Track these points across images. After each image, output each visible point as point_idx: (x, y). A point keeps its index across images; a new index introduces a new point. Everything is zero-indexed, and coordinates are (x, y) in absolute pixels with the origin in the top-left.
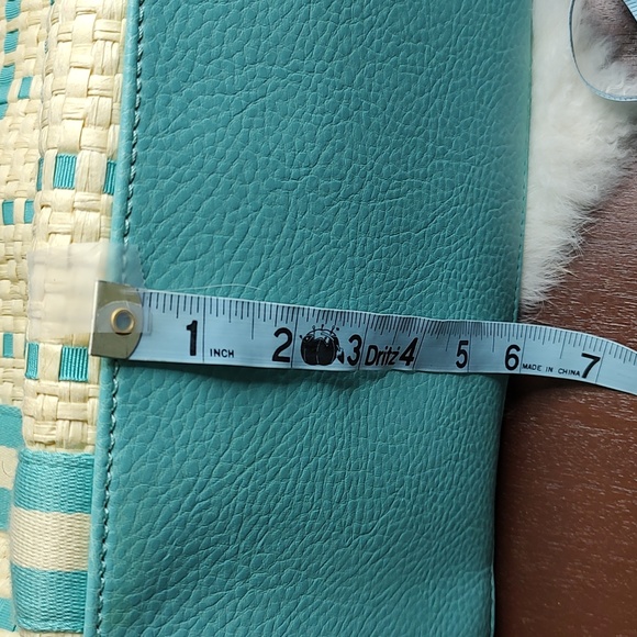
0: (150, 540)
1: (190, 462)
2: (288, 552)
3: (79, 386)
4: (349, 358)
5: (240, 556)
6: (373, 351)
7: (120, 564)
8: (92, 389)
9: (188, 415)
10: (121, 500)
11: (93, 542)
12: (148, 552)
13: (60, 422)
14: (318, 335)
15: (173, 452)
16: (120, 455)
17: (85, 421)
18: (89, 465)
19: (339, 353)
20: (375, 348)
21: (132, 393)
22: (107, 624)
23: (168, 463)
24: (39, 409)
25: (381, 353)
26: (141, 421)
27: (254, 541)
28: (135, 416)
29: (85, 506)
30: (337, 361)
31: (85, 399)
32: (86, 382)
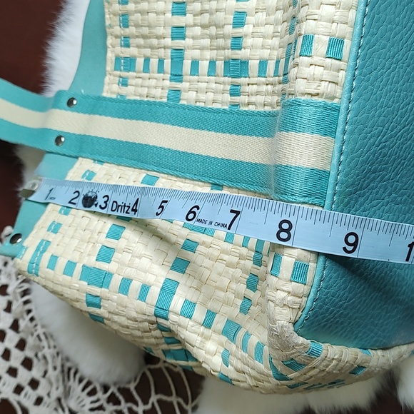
0: (361, 159)
1: (382, 118)
2: (407, 186)
3: (337, 62)
4: (100, 206)
5: (390, 181)
6: (115, 204)
7: (347, 169)
8: (342, 64)
9: (385, 90)
10: (352, 133)
11: (336, 154)
12: (359, 166)
13: (323, 82)
14: (90, 195)
15: (376, 110)
16: (354, 106)
17: (337, 84)
18: (337, 109)
19: (96, 203)
20: (116, 202)
21: (364, 70)
22: (338, 203)
23: (374, 116)
24: (312, 73)
25: (119, 206)
26: (366, 88)
27: (397, 174)
28: (364, 84)
29: (333, 133)
30: (94, 206)
31: (339, 70)
32: (340, 60)
